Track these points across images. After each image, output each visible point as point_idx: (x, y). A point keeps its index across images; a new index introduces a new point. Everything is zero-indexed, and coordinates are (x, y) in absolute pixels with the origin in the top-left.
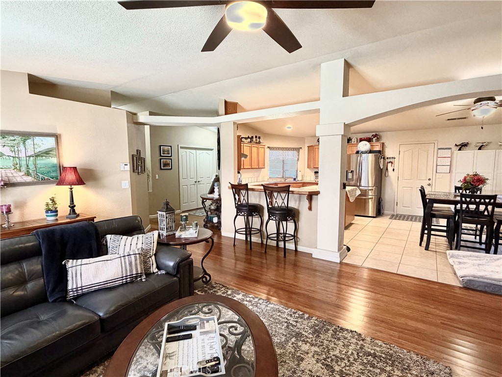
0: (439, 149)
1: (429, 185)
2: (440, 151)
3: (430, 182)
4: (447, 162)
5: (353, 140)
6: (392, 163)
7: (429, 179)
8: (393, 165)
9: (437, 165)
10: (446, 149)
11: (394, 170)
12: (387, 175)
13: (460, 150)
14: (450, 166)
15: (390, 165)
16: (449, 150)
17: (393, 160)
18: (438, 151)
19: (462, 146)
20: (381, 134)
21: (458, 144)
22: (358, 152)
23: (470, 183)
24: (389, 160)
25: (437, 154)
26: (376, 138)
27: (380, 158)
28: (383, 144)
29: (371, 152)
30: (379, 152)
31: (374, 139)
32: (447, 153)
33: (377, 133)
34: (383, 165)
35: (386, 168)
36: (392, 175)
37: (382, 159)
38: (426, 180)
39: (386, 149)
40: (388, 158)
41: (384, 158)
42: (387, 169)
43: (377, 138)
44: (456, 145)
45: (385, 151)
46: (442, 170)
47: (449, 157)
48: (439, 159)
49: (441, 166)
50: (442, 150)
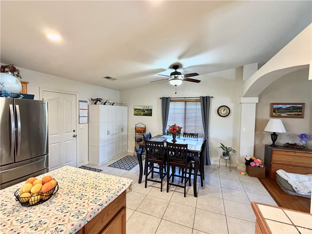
0: (80, 101)
1: (74, 136)
2: (80, 103)
3: (75, 133)
4: (85, 113)
7: (74, 131)
9: (79, 117)
10: (84, 102)
13: (95, 104)
14: (88, 117)
16: (86, 103)
21: (93, 99)
25: (79, 106)
32: (84, 106)
38: (71, 132)
46: (83, 121)
47: (87, 109)
48: (80, 110)
49: (82, 117)
50: (82, 103)
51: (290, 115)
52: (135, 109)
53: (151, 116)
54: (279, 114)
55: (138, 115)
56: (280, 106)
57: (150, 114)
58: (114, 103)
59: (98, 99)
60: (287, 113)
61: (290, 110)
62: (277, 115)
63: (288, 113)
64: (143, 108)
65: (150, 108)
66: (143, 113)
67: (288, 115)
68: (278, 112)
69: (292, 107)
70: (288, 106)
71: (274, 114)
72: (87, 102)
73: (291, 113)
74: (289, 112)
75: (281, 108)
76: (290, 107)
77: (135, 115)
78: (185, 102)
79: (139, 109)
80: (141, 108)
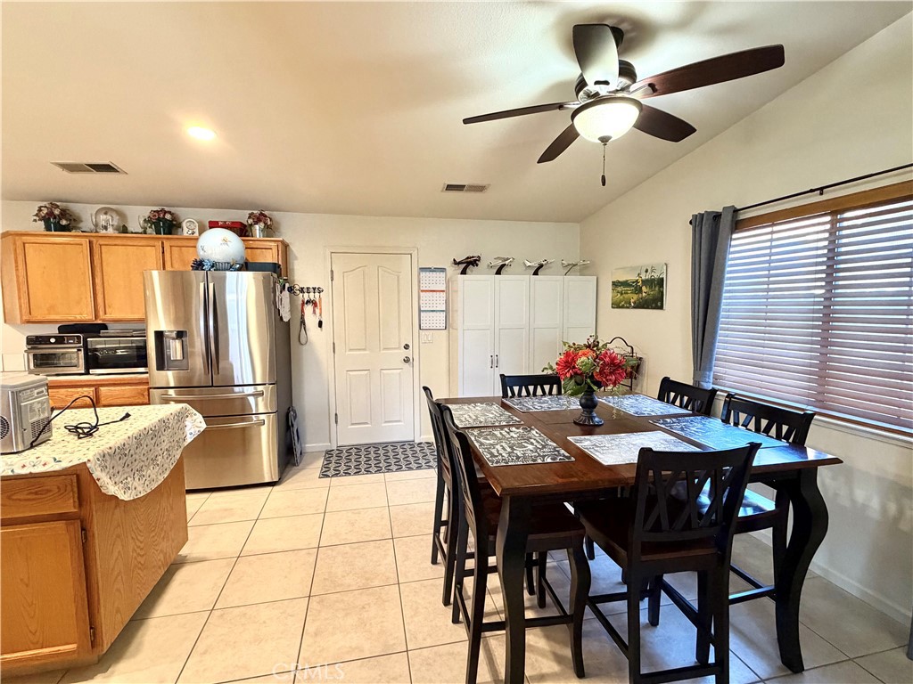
0: (423, 269)
1: (407, 360)
2: (423, 274)
3: (408, 353)
4: (439, 301)
5: (184, 225)
6: (315, 304)
7: (407, 347)
8: (317, 311)
9: (420, 311)
10: (436, 270)
11: (320, 324)
12: (303, 341)
13: (464, 272)
14: (446, 311)
15: (308, 309)
16: (443, 274)
17: (317, 295)
18: (419, 274)
19: (469, 264)
20: (276, 215)
21: (458, 261)
22: (199, 265)
23: (592, 377)
24: (306, 295)
25: (419, 282)
26: (262, 225)
27: (278, 287)
28: (286, 246)
29: (246, 266)
30: (275, 268)
31: (257, 227)
32: (437, 281)
33: (266, 213)
34: (291, 311)
35: (299, 320)
36: (317, 340)
37: (286, 293)
38: (399, 348)
39: (296, 262)
40: (302, 290)
41: (291, 290)
42: (303, 322)
43: (267, 227)
44: (455, 263)
45: (293, 269)
46: (431, 322)
47: (443, 291)
48: (422, 294)
49: (428, 313)
50: (428, 273)
52: (615, 284)
53: (661, 308)
55: (623, 307)
57: (656, 302)
58: (541, 266)
59: (468, 258)
64: (635, 277)
65: (656, 276)
66: (635, 297)
72: (443, 270)
77: (616, 305)
78: (834, 213)
79: (625, 284)
80: (632, 277)
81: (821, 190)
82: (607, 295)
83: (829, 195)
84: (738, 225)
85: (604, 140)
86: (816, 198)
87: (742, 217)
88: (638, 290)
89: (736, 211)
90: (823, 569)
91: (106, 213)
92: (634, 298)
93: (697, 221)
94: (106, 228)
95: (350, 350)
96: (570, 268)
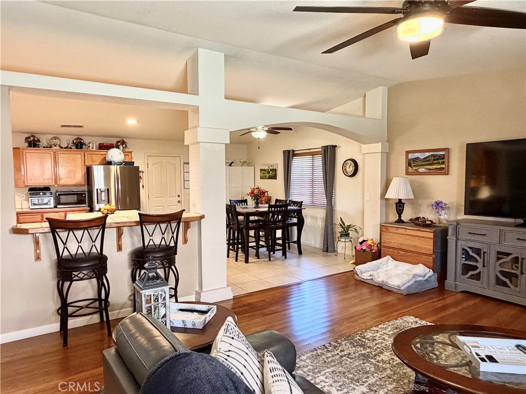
0: (185, 163)
1: (179, 202)
3: (179, 199)
6: (141, 178)
7: (179, 196)
8: (142, 181)
9: (184, 181)
11: (143, 186)
17: (142, 174)
18: (184, 165)
22: (110, 163)
25: (184, 168)
30: (133, 164)
31: (121, 146)
33: (124, 140)
36: (142, 193)
38: (176, 197)
48: (185, 173)
49: (187, 182)
50: (187, 165)
51: (430, 169)
52: (261, 170)
53: (276, 179)
54: (416, 168)
55: (264, 179)
56: (417, 155)
57: (274, 177)
58: (233, 162)
60: (425, 167)
61: (429, 161)
62: (413, 171)
63: (428, 167)
64: (267, 168)
65: (274, 168)
67: (427, 169)
68: (414, 166)
69: (431, 155)
70: (427, 154)
71: (410, 169)
73: (431, 167)
74: (429, 165)
75: (417, 158)
76: (429, 157)
77: (262, 178)
78: (312, 155)
79: (264, 170)
80: (266, 168)
81: (309, 149)
82: (258, 174)
83: (311, 151)
84: (294, 155)
85: (259, 138)
86: (308, 151)
87: (296, 152)
88: (269, 173)
89: (294, 151)
90: (314, 244)
91: (55, 139)
92: (268, 175)
93: (284, 152)
94: (55, 146)
95: (156, 198)
96: (244, 163)
